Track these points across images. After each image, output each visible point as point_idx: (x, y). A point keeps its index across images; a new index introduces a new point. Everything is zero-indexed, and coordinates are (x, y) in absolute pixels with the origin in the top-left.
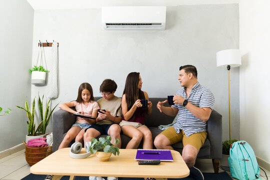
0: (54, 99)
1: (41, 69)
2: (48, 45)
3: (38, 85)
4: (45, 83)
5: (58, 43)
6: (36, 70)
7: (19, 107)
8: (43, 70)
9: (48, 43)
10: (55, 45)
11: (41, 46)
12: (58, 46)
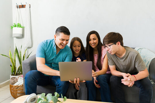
0: (29, 48)
2: (23, 6)
3: (18, 38)
4: (22, 36)
5: (30, 5)
6: (15, 26)
7: (3, 55)
8: (20, 27)
9: (23, 5)
10: (27, 7)
11: (18, 8)
12: (30, 7)
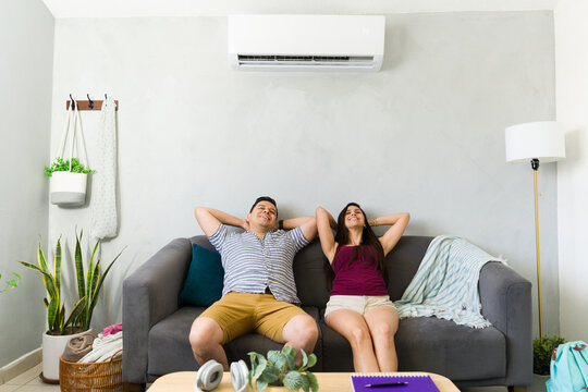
0: (107, 239)
1: (75, 167)
2: (91, 105)
3: (65, 206)
4: (85, 200)
5: (117, 102)
6: (63, 167)
7: (26, 265)
8: (81, 170)
9: (91, 102)
10: (108, 107)
11: (73, 109)
12: (116, 109)
